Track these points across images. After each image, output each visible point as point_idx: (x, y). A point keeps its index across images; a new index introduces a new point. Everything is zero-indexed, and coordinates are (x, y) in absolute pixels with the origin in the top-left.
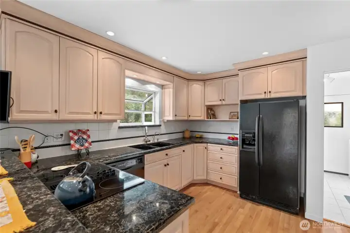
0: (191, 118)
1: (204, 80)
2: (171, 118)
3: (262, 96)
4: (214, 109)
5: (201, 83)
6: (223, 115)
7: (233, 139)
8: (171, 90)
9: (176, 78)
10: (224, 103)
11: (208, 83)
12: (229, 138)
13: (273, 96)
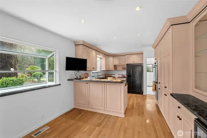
0: (109, 69)
1: (114, 56)
2: (104, 70)
3: (133, 63)
4: (116, 66)
5: (112, 57)
6: (119, 68)
7: (123, 76)
8: (104, 60)
9: (106, 56)
10: (120, 64)
11: (115, 57)
12: (122, 76)
13: (135, 63)
